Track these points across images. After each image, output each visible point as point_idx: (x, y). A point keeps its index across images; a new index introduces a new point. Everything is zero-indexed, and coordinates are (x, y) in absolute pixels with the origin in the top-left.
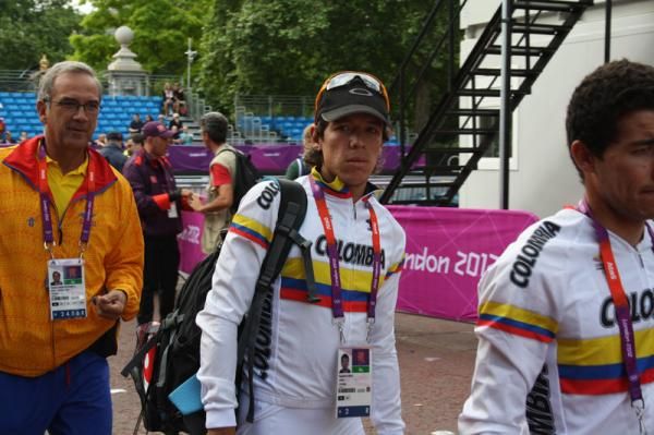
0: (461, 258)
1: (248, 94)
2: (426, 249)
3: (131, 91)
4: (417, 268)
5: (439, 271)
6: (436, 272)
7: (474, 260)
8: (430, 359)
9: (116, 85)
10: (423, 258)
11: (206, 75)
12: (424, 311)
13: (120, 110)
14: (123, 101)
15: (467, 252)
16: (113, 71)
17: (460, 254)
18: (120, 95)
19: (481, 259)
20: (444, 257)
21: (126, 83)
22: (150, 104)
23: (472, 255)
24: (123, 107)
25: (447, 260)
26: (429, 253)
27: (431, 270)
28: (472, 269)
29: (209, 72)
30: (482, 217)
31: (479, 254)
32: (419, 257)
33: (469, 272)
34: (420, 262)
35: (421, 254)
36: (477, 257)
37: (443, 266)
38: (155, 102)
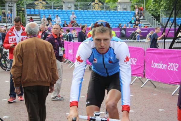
0: (169, 65)
1: (167, 9)
2: (161, 62)
3: (125, 9)
4: (159, 68)
5: (164, 69)
6: (163, 69)
7: (172, 65)
8: (155, 95)
9: (120, 7)
10: (160, 65)
11: (153, 4)
12: (161, 81)
13: (120, 16)
14: (121, 12)
15: (171, 63)
16: (119, 2)
17: (169, 64)
18: (121, 11)
19: (174, 65)
20: (165, 64)
21: (124, 6)
22: (131, 14)
23: (172, 64)
24: (121, 15)
25: (166, 65)
26: (162, 63)
27: (162, 68)
28: (172, 68)
29: (154, 3)
30: (174, 52)
31: (174, 63)
32: (160, 64)
33: (171, 69)
34: (160, 66)
35: (160, 63)
36: (173, 64)
37: (165, 67)
38: (132, 13)
